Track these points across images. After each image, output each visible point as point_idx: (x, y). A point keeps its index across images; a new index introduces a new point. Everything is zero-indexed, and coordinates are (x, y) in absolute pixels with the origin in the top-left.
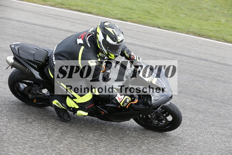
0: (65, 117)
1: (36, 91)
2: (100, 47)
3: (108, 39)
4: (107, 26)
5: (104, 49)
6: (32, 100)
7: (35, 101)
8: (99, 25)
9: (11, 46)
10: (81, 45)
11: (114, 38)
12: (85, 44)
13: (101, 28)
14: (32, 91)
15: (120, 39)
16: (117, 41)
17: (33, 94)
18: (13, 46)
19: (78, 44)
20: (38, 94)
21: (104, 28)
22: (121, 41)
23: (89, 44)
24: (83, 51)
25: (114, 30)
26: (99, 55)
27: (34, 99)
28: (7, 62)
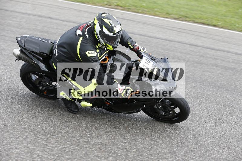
0: (73, 108)
1: (45, 82)
2: (98, 37)
3: (105, 30)
4: (104, 17)
5: (101, 40)
6: (43, 91)
7: (45, 92)
8: (97, 16)
9: (17, 38)
10: (80, 36)
11: (110, 29)
12: (83, 35)
13: (98, 19)
14: (42, 83)
15: (116, 30)
16: (114, 32)
17: (43, 86)
18: (19, 39)
19: (77, 35)
20: (47, 85)
21: (101, 19)
22: (118, 32)
23: (87, 36)
24: (82, 42)
25: (111, 21)
26: (98, 46)
27: (45, 90)
28: (14, 54)
